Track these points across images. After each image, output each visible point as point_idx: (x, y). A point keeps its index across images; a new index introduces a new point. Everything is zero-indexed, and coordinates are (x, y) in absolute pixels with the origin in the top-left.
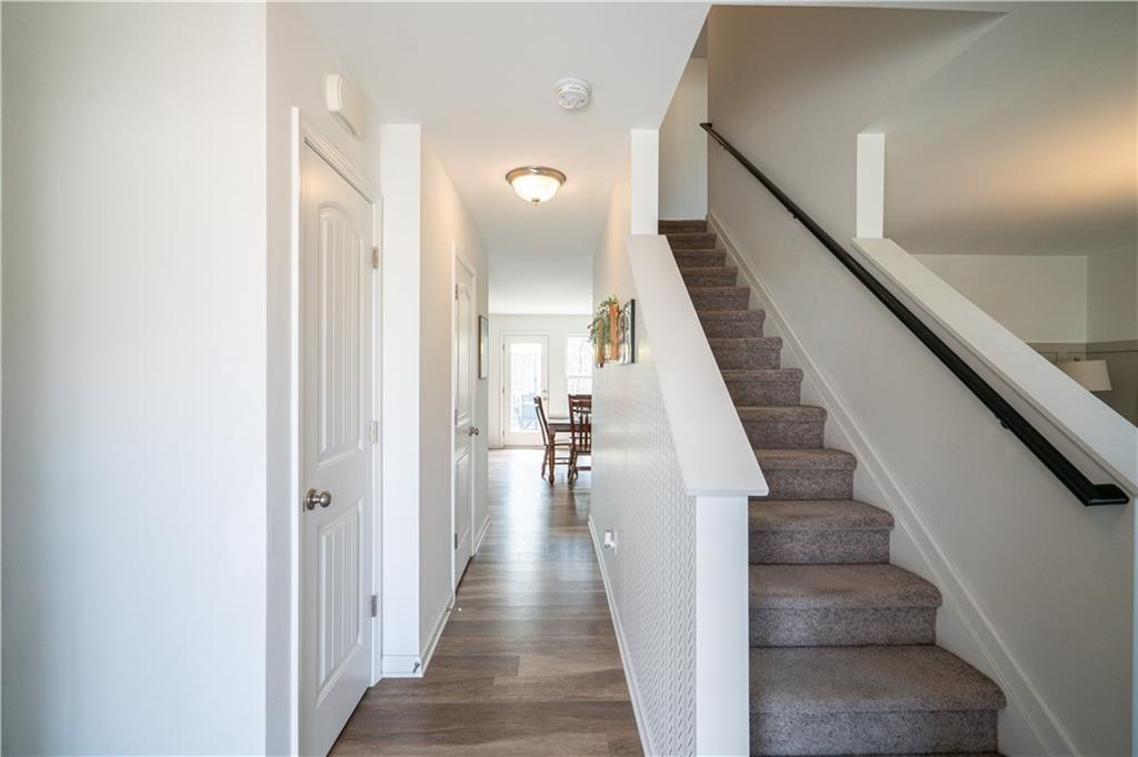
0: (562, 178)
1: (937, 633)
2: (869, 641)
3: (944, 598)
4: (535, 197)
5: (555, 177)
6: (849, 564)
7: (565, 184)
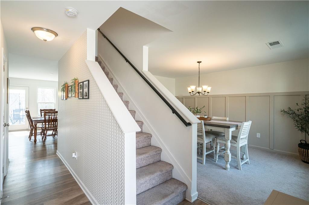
0: (56, 35)
1: (161, 158)
2: (150, 163)
3: (162, 150)
4: (45, 39)
5: (53, 33)
6: (144, 147)
7: (57, 37)
